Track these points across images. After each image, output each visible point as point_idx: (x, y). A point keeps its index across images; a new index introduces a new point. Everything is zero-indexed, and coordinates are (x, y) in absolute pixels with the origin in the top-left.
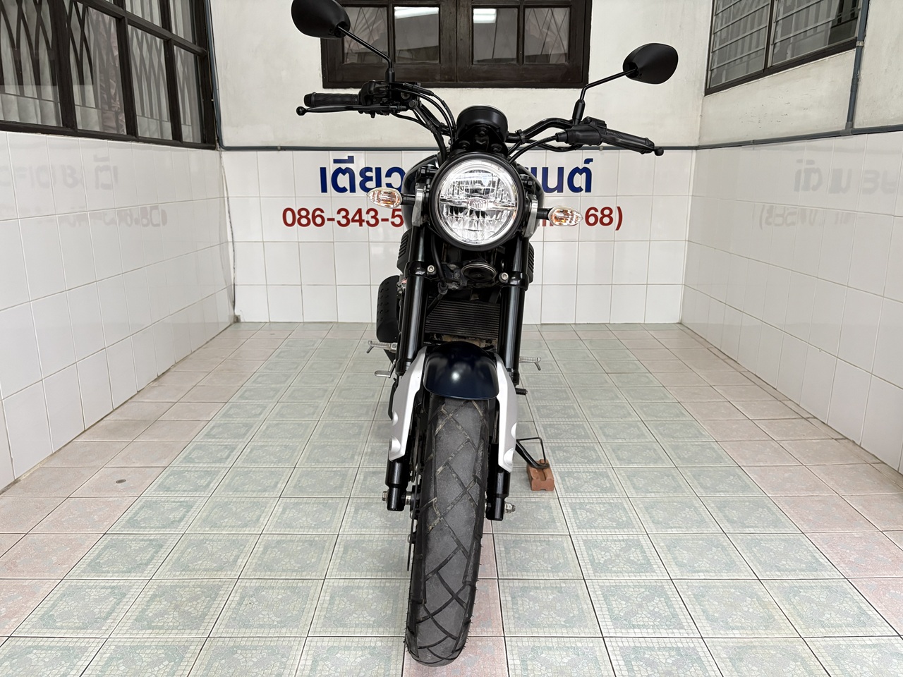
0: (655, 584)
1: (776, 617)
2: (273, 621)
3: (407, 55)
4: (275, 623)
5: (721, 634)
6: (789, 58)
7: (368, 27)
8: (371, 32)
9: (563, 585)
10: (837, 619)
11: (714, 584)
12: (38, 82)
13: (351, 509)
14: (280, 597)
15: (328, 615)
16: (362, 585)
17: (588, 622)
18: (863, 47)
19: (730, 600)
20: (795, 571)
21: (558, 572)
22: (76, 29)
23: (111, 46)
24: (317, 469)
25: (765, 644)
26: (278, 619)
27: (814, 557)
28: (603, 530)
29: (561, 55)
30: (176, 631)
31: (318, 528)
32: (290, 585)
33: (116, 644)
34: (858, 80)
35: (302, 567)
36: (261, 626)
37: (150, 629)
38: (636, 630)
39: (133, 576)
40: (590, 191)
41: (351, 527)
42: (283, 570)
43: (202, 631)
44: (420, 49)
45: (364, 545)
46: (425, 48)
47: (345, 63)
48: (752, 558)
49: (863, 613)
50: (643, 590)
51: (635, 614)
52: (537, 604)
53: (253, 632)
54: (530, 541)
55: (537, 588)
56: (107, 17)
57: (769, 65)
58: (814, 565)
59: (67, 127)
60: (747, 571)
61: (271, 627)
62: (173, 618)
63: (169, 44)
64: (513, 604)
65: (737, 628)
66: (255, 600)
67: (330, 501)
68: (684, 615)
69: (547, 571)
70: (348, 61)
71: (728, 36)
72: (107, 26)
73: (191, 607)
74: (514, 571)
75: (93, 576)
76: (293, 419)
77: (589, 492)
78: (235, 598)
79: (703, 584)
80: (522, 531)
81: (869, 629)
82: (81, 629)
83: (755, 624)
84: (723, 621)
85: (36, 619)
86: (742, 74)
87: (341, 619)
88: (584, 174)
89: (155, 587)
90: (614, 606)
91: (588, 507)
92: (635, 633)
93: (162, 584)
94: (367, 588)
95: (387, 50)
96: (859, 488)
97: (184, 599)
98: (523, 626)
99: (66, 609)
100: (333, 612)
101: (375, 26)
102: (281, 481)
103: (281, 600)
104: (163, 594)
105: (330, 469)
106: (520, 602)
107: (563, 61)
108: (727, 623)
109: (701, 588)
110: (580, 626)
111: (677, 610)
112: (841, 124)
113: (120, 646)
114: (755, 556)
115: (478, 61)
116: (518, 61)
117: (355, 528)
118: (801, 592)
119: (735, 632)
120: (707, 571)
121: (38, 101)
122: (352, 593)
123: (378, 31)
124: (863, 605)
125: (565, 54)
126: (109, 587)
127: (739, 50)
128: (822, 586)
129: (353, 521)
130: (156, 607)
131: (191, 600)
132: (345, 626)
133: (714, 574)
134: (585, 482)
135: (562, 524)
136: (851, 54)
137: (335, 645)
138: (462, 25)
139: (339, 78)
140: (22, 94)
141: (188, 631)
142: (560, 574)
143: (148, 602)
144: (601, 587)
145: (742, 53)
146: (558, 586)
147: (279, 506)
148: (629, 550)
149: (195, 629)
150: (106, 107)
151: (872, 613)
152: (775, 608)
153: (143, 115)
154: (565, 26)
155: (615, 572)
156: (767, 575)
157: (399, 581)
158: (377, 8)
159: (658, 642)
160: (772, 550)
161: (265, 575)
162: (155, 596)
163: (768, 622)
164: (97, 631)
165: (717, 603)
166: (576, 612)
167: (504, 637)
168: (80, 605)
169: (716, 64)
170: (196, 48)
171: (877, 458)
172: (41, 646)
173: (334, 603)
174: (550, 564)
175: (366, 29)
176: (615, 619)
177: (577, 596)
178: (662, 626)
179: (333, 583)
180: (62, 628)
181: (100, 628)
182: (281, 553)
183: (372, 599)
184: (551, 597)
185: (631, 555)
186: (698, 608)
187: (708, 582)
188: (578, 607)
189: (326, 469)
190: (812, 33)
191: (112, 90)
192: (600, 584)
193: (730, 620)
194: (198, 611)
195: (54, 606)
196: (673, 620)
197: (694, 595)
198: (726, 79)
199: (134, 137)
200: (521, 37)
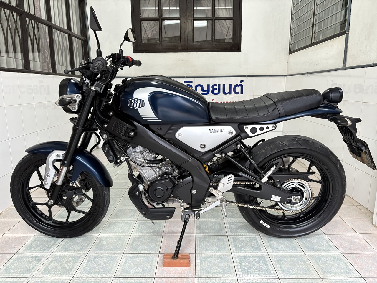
0: (261, 256)
1: (311, 270)
2: (100, 271)
3: (167, 39)
4: (101, 272)
5: (287, 277)
6: (321, 39)
7: (151, 29)
8: (152, 31)
9: (222, 256)
10: (337, 271)
11: (286, 256)
12: (15, 51)
13: (137, 225)
14: (104, 261)
15: (123, 269)
16: (139, 256)
17: (231, 272)
18: (349, 34)
19: (292, 262)
20: (321, 250)
21: (220, 251)
22: (31, 31)
23: (46, 37)
24: (125, 208)
25: (305, 281)
26: (103, 270)
27: (329, 244)
28: (241, 233)
29: (230, 39)
30: (60, 275)
31: (123, 233)
32: (109, 256)
33: (34, 280)
34: (347, 47)
35: (114, 249)
36: (95, 273)
37: (49, 274)
38: (251, 275)
39: (44, 252)
40: (243, 94)
41: (136, 232)
42: (107, 250)
43: (70, 275)
44: (172, 37)
45: (141, 240)
46: (175, 37)
47: (142, 43)
48: (303, 245)
49: (348, 268)
50: (256, 258)
51: (251, 268)
52: (211, 264)
53: (91, 276)
54: (210, 238)
55: (211, 257)
56: (44, 26)
57: (313, 42)
58: (329, 248)
59: (26, 69)
60: (300, 250)
61: (99, 273)
62: (59, 270)
63: (70, 36)
64: (201, 264)
65: (294, 274)
66: (93, 263)
67: (129, 222)
68: (272, 269)
69: (217, 250)
70: (144, 42)
71: (297, 30)
72: (45, 29)
73: (67, 265)
74: (202, 250)
75: (28, 252)
76: (117, 188)
77: (237, 218)
78: (85, 261)
79: (281, 256)
80: (208, 234)
81: (350, 275)
82: (21, 274)
83: (302, 273)
84: (288, 271)
85: (3, 270)
86: (304, 46)
87: (128, 270)
88: (240, 87)
89: (53, 257)
90: (243, 265)
91: (236, 224)
92: (251, 276)
93: (56, 256)
94: (141, 257)
95: (159, 38)
96: (350, 216)
97: (64, 262)
98: (204, 273)
99: (16, 266)
100: (125, 267)
101: (154, 28)
102: (109, 214)
103: (104, 262)
104: (56, 260)
105: (130, 208)
106: (204, 263)
107: (231, 41)
108: (290, 272)
109: (280, 258)
110: (228, 273)
111: (269, 267)
112: (341, 65)
113: (36, 281)
114: (304, 244)
115: (196, 42)
116: (212, 41)
117: (138, 232)
118: (322, 259)
119: (293, 276)
120: (283, 250)
121: (15, 59)
122: (134, 259)
123: (155, 30)
124: (348, 265)
125: (232, 38)
126: (34, 257)
127: (302, 36)
128: (331, 257)
129: (138, 230)
130: (52, 265)
131: (67, 262)
132: (130, 273)
133: (286, 252)
134: (236, 213)
135: (224, 231)
136: (344, 37)
137: (125, 281)
138: (189, 27)
139: (140, 49)
140: (8, 56)
141: (65, 275)
142: (222, 252)
143: (49, 263)
144: (238, 257)
145: (303, 37)
146: (220, 256)
147: (108, 223)
148: (252, 241)
149: (68, 274)
150: (44, 62)
151: (352, 268)
152: (311, 266)
153: (59, 64)
154: (231, 27)
155: (245, 251)
156: (309, 252)
157: (154, 254)
158: (155, 21)
159: (260, 280)
160: (312, 241)
161: (99, 252)
162: (52, 261)
163: (307, 272)
164: (27, 275)
165: (286, 264)
166: (227, 268)
167: (196, 278)
168: (21, 264)
169: (293, 42)
170: (82, 38)
171: (359, 203)
172: (4, 281)
173: (126, 264)
174: (218, 247)
175: (150, 29)
176: (243, 270)
177: (228, 261)
178: (262, 273)
179: (127, 255)
180: (13, 273)
181: (29, 274)
182: (107, 243)
183: (142, 262)
184: (217, 261)
185: (252, 244)
186: (278, 266)
187: (283, 255)
188: (228, 265)
189: (128, 209)
190: (330, 29)
191: (46, 55)
192: (238, 256)
193: (291, 271)
194: (69, 267)
195: (11, 264)
196: (267, 271)
197: (277, 260)
198: (297, 48)
199: (55, 73)
200: (213, 32)
